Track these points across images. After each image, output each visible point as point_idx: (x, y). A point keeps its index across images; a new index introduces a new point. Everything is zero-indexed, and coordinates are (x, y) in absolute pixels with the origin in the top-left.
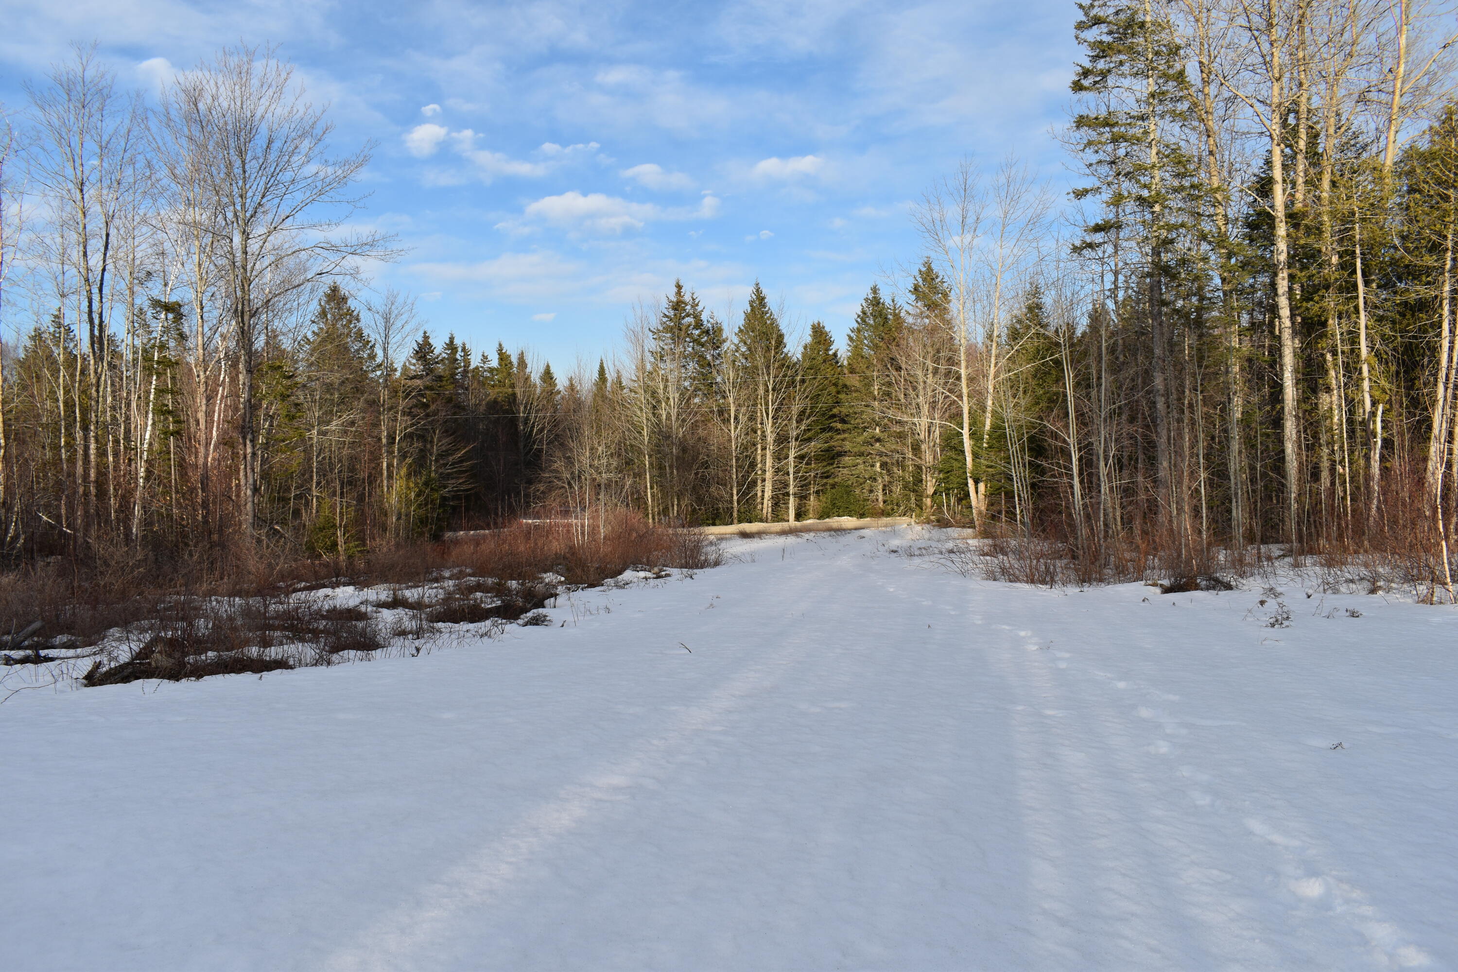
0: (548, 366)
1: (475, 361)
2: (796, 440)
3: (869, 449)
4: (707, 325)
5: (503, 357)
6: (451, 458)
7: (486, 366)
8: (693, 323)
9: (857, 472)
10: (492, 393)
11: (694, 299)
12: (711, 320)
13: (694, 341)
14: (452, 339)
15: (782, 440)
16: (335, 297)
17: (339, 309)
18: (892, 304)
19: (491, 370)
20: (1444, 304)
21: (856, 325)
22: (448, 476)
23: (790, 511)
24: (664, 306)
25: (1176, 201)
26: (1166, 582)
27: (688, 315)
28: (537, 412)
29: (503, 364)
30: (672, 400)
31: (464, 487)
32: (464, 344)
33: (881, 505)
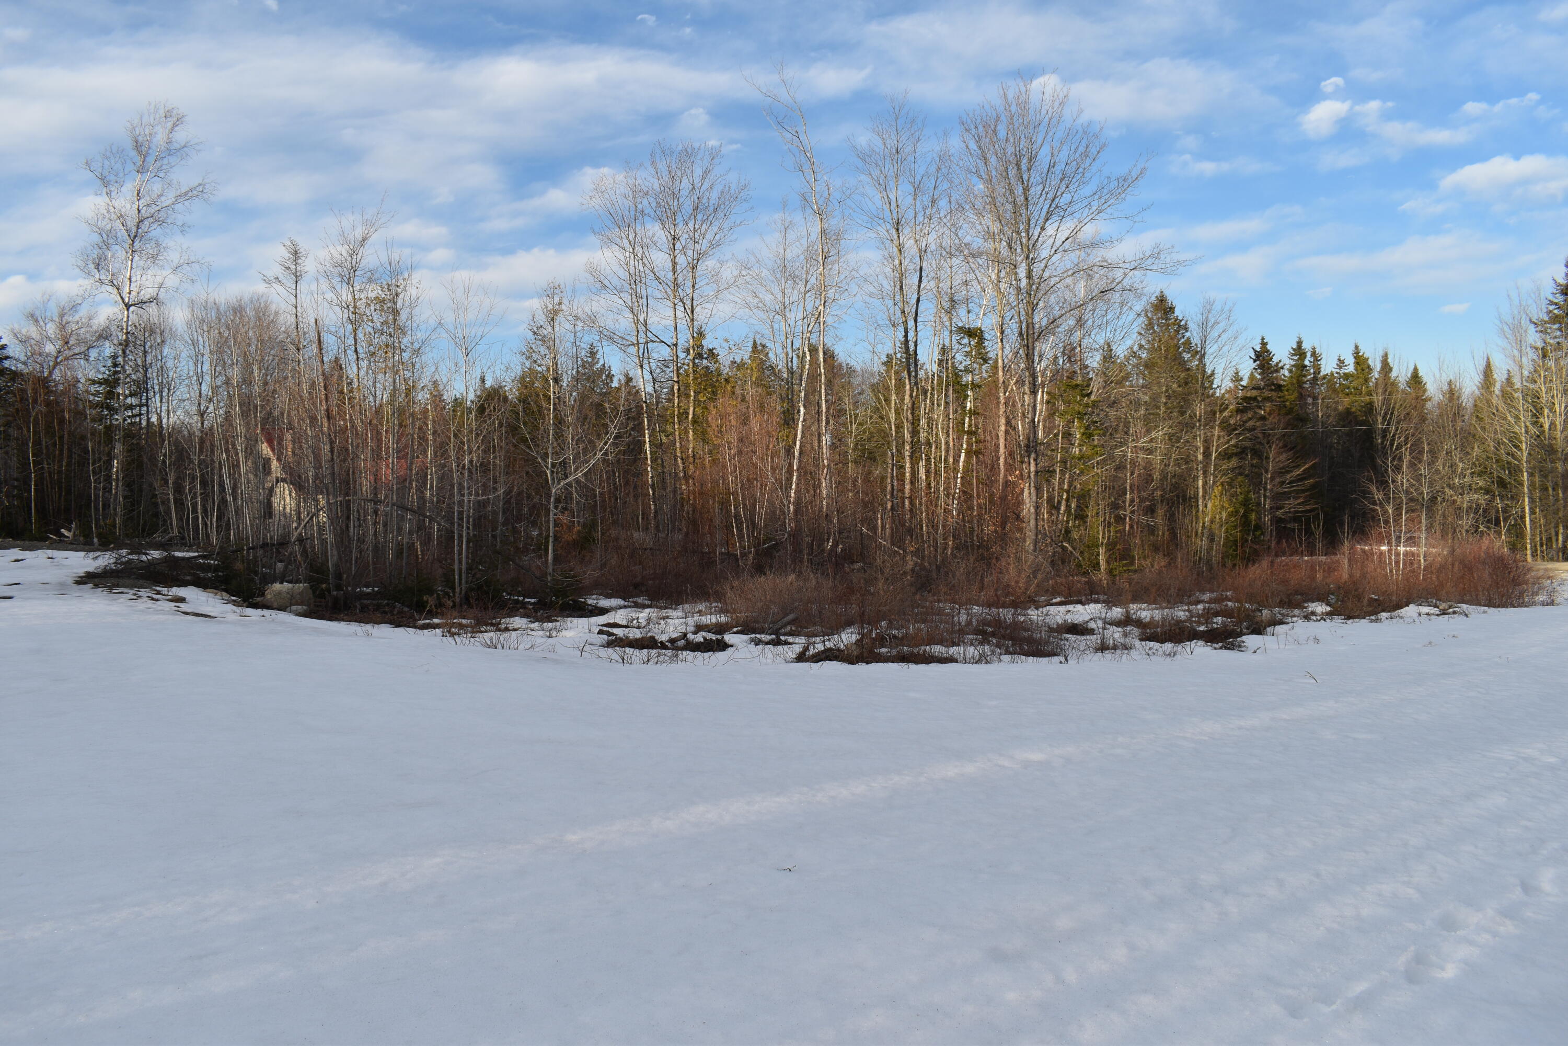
0: (1416, 369)
1: (1328, 367)
5: (1360, 361)
6: (1288, 476)
7: (1343, 371)
10: (1345, 402)
14: (1300, 344)
16: (1163, 307)
17: (1167, 319)
19: (1346, 376)
22: (1286, 496)
28: (1398, 423)
29: (1359, 368)
30: (1557, 406)
31: (1303, 508)
32: (1314, 349)
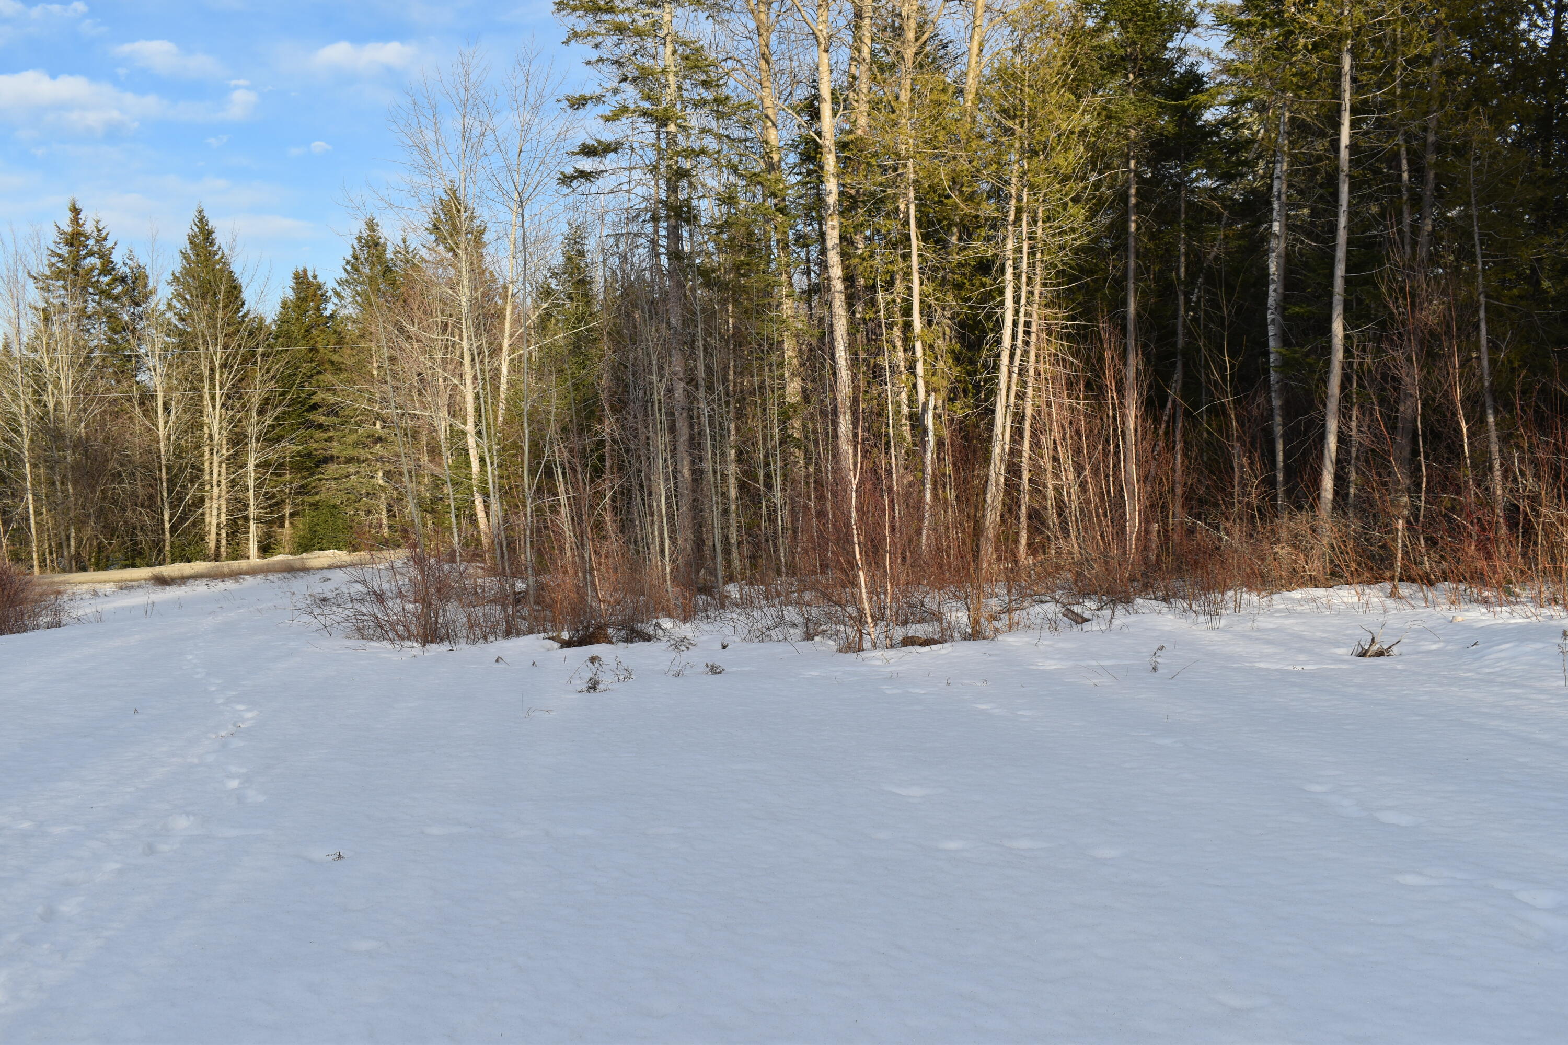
2: (258, 440)
3: (363, 454)
4: (123, 270)
8: (99, 265)
9: (347, 486)
11: (99, 231)
12: (129, 262)
13: (102, 292)
15: (238, 440)
18: (402, 246)
20: (1007, 266)
21: (344, 276)
23: (251, 543)
24: (50, 238)
25: (696, 119)
26: (565, 636)
27: (91, 254)
30: (63, 381)
33: (386, 531)
